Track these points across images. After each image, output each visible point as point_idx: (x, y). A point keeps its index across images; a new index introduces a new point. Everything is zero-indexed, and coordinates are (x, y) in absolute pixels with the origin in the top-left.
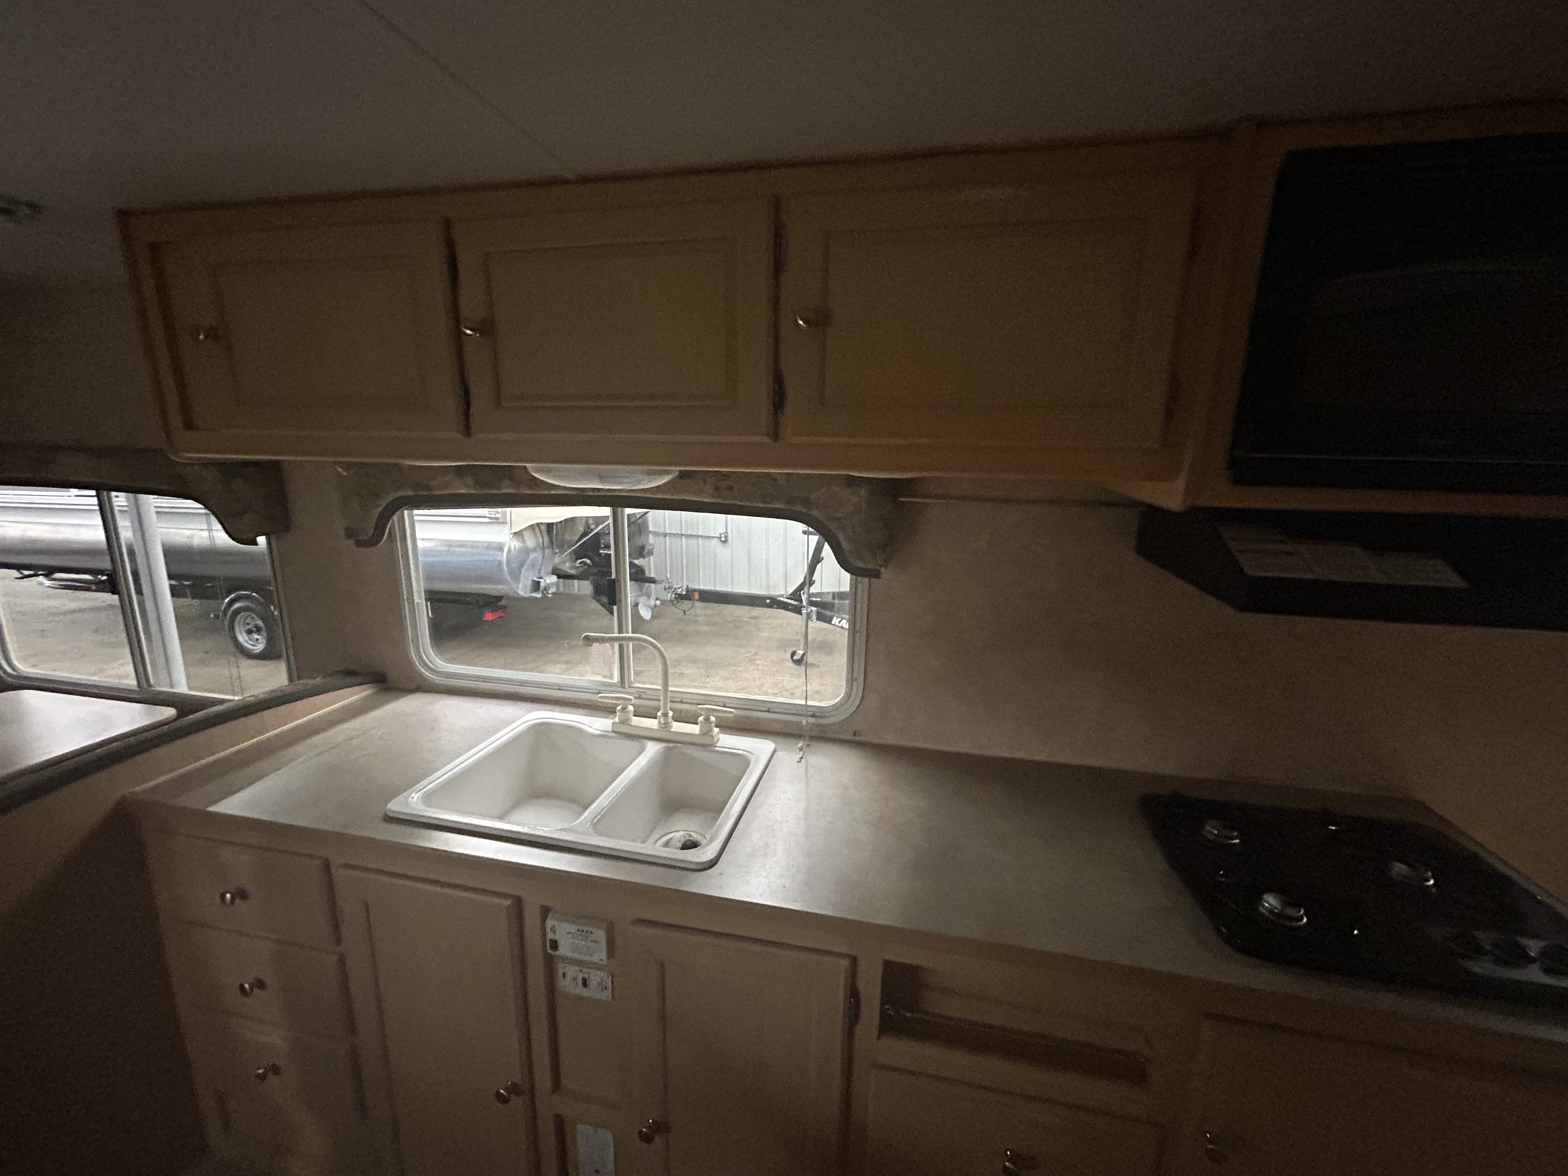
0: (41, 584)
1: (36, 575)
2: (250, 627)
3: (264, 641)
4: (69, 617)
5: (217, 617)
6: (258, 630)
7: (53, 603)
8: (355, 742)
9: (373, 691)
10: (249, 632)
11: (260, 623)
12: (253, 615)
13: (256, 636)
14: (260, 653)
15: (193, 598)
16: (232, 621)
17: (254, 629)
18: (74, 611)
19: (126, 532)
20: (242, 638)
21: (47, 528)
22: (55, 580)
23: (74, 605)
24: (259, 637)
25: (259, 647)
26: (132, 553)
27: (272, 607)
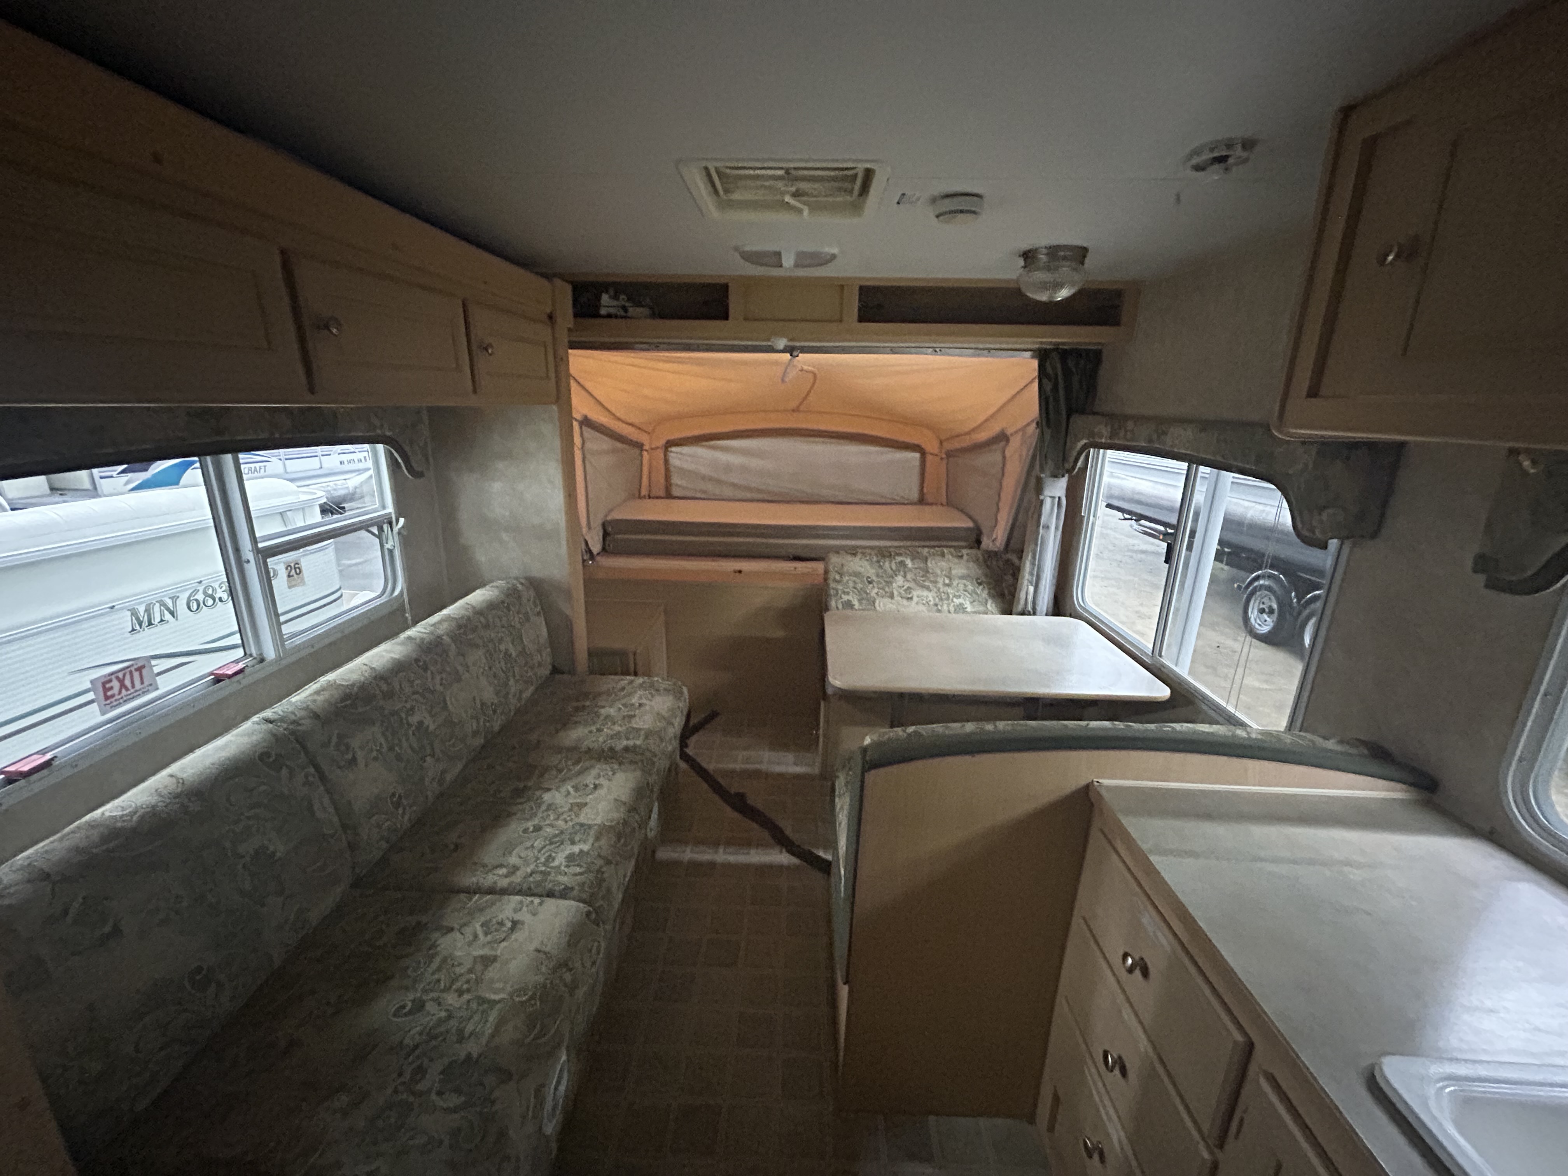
0: (1131, 526)
1: (1131, 519)
2: (1264, 606)
3: (1272, 624)
4: (1140, 556)
5: (1239, 587)
6: (1271, 612)
7: (1132, 541)
8: (1356, 875)
9: (1408, 798)
10: (1262, 611)
11: (1275, 606)
12: (1273, 597)
13: (1265, 616)
14: (1263, 635)
15: (1227, 564)
16: (1253, 593)
17: (1267, 610)
18: (1143, 552)
19: (1199, 497)
20: (1253, 614)
21: (1151, 484)
22: (1141, 525)
23: (1144, 547)
24: (1268, 619)
25: (1265, 629)
26: (1197, 514)
27: (1293, 594)
